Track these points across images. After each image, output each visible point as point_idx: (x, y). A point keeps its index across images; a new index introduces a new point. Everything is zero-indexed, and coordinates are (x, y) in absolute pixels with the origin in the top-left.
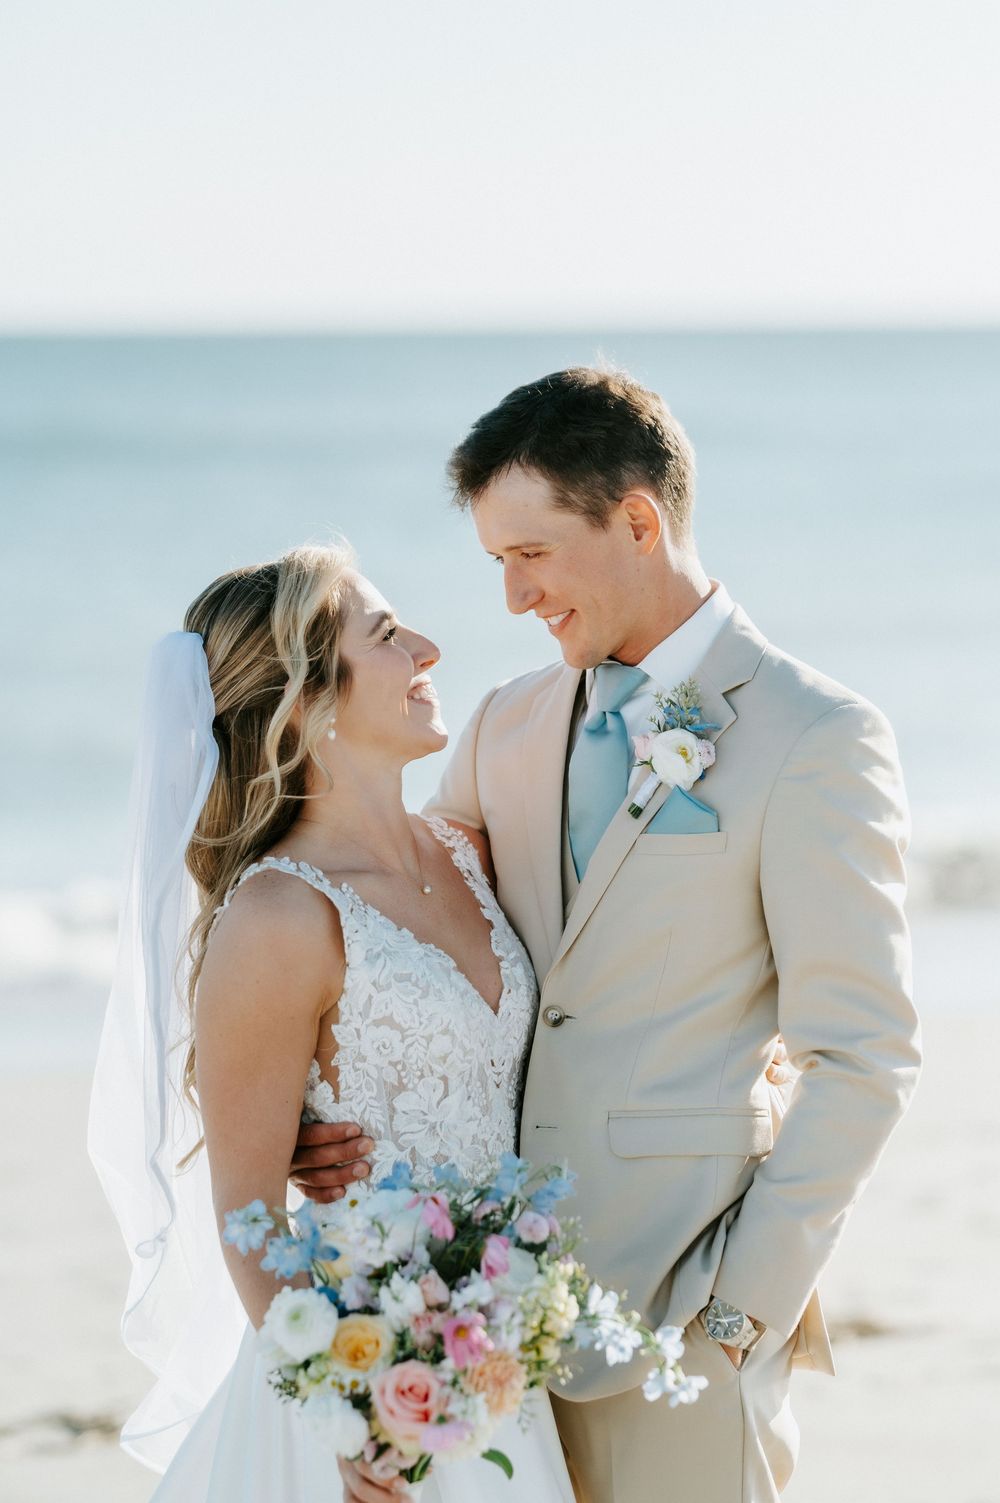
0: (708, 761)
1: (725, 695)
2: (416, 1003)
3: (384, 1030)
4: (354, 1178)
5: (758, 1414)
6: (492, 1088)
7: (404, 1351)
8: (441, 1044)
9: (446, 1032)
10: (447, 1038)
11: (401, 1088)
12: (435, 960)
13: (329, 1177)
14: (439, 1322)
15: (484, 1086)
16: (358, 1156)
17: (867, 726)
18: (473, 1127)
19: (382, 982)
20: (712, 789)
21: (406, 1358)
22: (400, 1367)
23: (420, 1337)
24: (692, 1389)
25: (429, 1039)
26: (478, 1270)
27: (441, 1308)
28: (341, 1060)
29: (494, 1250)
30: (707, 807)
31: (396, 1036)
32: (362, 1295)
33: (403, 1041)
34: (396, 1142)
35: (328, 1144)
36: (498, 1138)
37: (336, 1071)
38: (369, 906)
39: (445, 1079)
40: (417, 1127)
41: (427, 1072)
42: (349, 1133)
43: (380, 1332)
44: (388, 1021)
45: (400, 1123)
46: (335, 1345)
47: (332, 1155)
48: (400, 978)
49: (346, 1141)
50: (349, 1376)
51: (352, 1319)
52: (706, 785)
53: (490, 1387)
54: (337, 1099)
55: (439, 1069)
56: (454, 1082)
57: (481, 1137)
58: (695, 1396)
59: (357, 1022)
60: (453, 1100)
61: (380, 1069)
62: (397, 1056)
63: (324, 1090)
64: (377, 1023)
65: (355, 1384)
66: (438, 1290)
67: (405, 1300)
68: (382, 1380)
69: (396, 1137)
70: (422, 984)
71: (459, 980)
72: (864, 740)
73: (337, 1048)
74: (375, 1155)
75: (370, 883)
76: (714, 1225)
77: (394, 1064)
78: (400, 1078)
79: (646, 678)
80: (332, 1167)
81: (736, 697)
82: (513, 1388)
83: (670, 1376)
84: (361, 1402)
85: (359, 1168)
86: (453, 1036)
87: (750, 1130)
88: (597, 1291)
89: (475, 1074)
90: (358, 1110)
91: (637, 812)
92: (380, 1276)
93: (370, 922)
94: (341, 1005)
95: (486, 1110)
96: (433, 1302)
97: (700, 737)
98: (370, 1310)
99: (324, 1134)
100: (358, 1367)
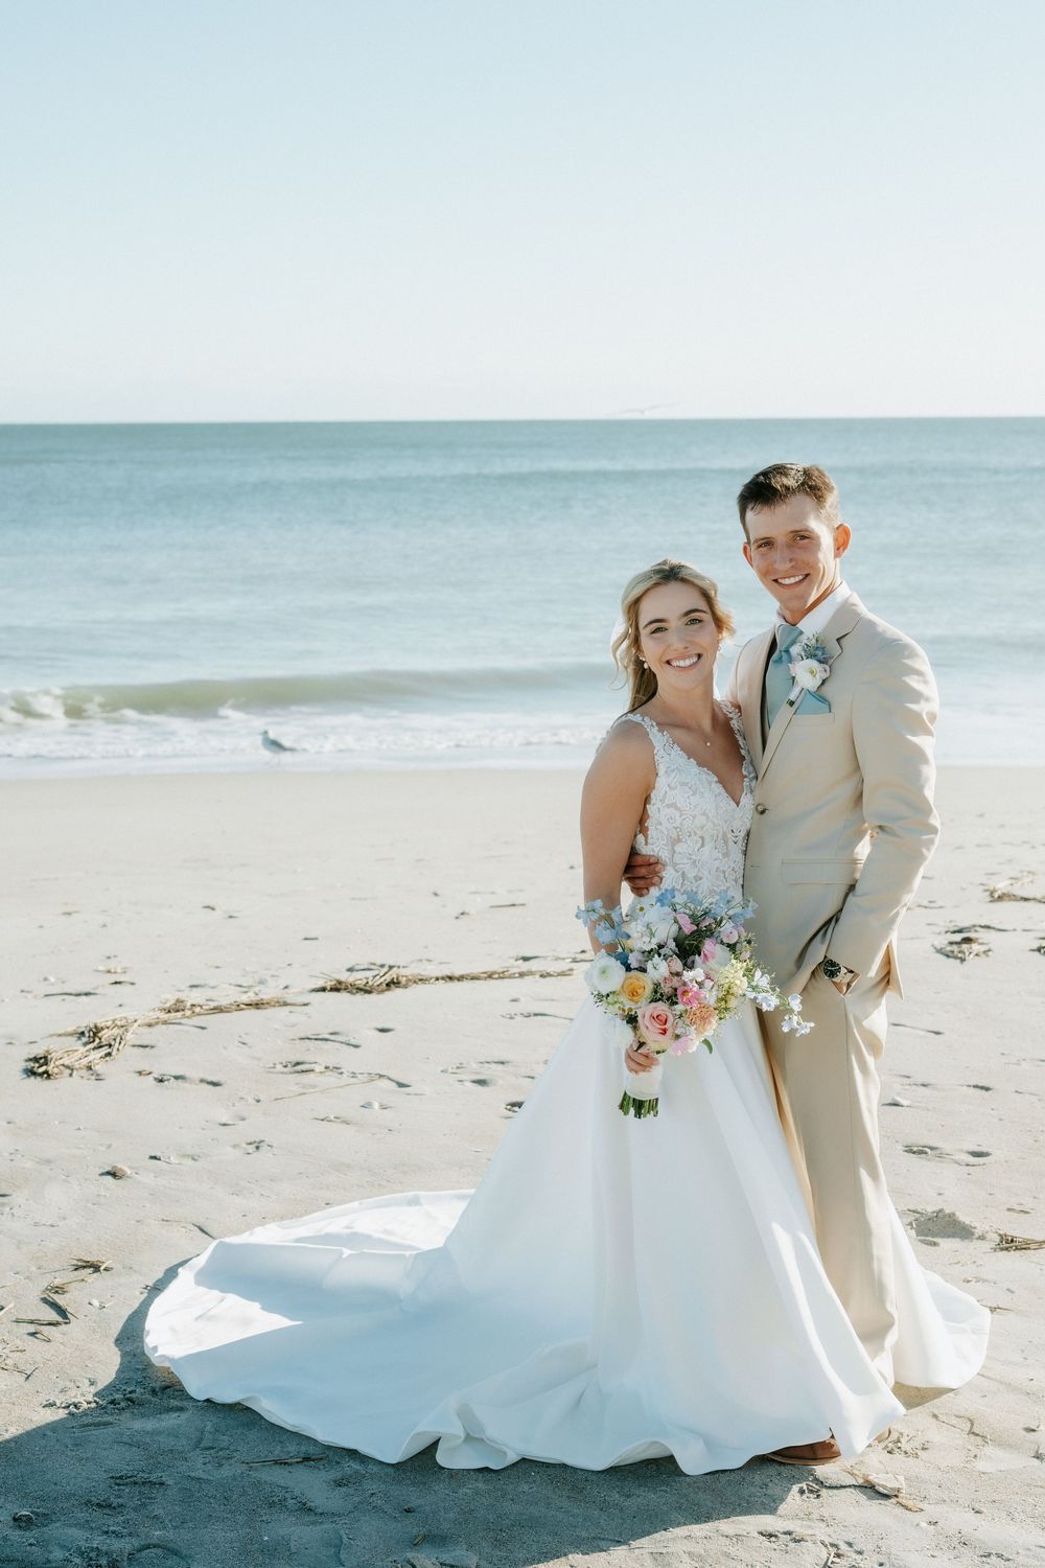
0: (825, 676)
1: (837, 640)
2: (688, 797)
3: (671, 811)
4: (653, 884)
5: (855, 1016)
6: (731, 844)
7: (657, 996)
8: (700, 821)
9: (704, 814)
10: (704, 818)
11: (679, 840)
12: (704, 776)
13: (641, 883)
14: (675, 982)
15: (726, 842)
16: (656, 873)
17: (906, 653)
18: (717, 863)
19: (673, 785)
20: (827, 690)
21: (656, 1001)
22: (654, 1004)
23: (666, 989)
24: (807, 1028)
25: (694, 817)
26: (700, 955)
27: (678, 974)
28: (650, 823)
29: (708, 946)
30: (823, 700)
31: (677, 814)
32: (640, 961)
33: (681, 816)
34: (674, 867)
35: (641, 866)
36: (733, 869)
37: (647, 829)
38: (676, 745)
39: (702, 838)
40: (685, 861)
41: (692, 834)
42: (652, 861)
43: (646, 982)
44: (673, 805)
45: (677, 858)
46: (622, 987)
47: (643, 871)
48: (683, 784)
49: (650, 864)
50: (628, 1005)
51: (634, 973)
52: (824, 688)
53: (698, 1022)
54: (646, 843)
55: (699, 833)
56: (707, 838)
57: (722, 869)
58: (808, 1031)
59: (659, 805)
60: (707, 848)
61: (668, 830)
62: (677, 824)
63: (641, 838)
64: (668, 806)
65: (630, 1009)
66: (677, 965)
67: (659, 969)
68: (645, 1010)
69: (674, 865)
70: (693, 788)
71: (719, 789)
72: (906, 661)
73: (648, 817)
74: (664, 874)
75: (680, 733)
76: (830, 920)
77: (676, 828)
78: (678, 836)
79: (801, 633)
80: (643, 878)
81: (843, 641)
82: (710, 1022)
83: (795, 1018)
84: (632, 1020)
85: (656, 879)
86: (708, 817)
87: (854, 871)
88: (758, 973)
89: (720, 836)
90: (656, 850)
91: (792, 703)
92: (649, 954)
93: (673, 753)
94: (652, 795)
95: (726, 855)
96: (673, 971)
97: (820, 662)
98: (644, 970)
99: (639, 860)
100: (633, 1001)
